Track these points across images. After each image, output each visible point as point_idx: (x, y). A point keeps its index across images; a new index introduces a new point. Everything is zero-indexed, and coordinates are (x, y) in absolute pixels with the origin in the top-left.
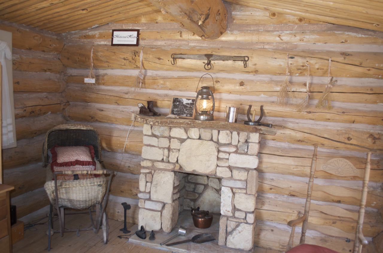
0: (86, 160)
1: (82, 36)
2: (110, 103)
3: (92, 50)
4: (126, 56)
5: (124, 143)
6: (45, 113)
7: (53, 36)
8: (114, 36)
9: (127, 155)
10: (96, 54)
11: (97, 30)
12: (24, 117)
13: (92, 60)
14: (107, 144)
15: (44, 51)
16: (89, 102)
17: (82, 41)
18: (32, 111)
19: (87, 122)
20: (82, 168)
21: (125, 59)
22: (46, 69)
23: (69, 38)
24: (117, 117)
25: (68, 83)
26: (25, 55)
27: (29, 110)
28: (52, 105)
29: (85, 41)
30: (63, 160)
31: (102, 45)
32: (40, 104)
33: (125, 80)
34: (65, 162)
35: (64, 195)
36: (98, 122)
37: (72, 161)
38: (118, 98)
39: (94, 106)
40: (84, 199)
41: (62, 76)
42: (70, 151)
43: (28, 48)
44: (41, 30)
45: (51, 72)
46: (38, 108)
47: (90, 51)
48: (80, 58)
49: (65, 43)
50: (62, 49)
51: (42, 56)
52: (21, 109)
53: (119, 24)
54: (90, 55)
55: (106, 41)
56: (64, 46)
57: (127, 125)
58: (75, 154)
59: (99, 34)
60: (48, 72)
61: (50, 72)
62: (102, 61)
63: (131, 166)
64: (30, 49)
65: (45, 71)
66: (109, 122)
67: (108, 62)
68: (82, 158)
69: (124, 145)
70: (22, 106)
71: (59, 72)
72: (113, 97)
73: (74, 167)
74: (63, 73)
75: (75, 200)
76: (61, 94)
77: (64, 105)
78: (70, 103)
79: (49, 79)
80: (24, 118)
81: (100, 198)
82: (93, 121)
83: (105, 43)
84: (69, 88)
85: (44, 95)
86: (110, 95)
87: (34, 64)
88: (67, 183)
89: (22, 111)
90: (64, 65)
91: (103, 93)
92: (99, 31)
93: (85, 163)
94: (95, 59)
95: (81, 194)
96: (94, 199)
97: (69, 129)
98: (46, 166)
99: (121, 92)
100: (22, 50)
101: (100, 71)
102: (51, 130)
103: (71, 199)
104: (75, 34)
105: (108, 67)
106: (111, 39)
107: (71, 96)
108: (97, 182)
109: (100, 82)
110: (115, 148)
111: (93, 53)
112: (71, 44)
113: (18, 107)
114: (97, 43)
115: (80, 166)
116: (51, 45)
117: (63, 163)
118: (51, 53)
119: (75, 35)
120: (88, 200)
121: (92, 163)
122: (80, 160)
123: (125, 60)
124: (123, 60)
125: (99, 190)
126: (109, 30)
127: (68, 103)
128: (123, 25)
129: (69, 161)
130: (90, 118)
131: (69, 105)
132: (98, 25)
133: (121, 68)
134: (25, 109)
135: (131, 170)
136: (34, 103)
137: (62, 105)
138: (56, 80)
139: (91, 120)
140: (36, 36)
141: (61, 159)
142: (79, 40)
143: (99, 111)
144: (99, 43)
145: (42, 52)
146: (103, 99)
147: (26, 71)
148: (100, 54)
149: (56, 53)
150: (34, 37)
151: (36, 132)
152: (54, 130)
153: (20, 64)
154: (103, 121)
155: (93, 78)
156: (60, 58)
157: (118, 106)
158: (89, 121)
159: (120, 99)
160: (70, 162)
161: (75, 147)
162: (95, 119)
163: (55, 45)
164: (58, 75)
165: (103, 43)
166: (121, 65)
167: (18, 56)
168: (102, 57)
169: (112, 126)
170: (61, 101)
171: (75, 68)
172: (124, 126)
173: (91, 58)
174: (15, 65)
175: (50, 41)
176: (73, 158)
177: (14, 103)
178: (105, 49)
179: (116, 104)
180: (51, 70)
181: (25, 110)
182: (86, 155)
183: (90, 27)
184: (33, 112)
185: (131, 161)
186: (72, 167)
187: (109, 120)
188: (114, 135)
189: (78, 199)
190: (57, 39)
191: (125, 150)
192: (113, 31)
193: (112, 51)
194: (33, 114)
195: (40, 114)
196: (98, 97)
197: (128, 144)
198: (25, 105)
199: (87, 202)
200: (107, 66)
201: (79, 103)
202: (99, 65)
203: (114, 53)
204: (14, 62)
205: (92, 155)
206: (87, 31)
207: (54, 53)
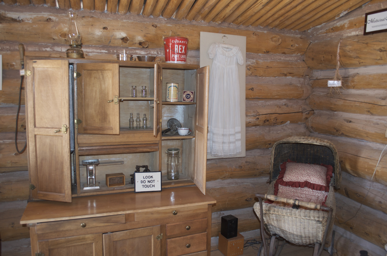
0: (317, 183)
1: (329, 29)
2: (361, 113)
3: (339, 45)
4: (382, 46)
5: (374, 168)
6: (282, 123)
7: (297, 35)
8: (368, 22)
9: (378, 185)
10: (344, 48)
11: (347, 19)
12: (258, 125)
13: (339, 58)
14: (351, 166)
15: (284, 53)
16: (335, 111)
17: (330, 35)
18: (265, 120)
19: (332, 135)
20: (312, 192)
21: (381, 50)
22: (285, 73)
23: (315, 35)
24: (368, 131)
25: (313, 88)
26: (263, 59)
27: (262, 118)
28: (291, 114)
29: (333, 35)
30: (289, 179)
31: (352, 36)
32: (276, 113)
33: (382, 79)
34: (292, 181)
35: (275, 222)
36: (344, 136)
37: (301, 181)
38: (370, 106)
39: (342, 116)
40: (299, 234)
41: (307, 80)
42: (300, 169)
43: (265, 51)
44: (281, 29)
45: (293, 76)
46: (274, 116)
47: (337, 46)
48: (325, 56)
49: (311, 41)
50: (307, 49)
51: (282, 59)
52: (253, 117)
53: (376, 4)
54: (337, 51)
55: (357, 30)
56: (309, 45)
57: (382, 143)
58: (305, 173)
59: (349, 23)
60: (288, 76)
61: (291, 76)
62: (350, 57)
63: (383, 201)
64: (268, 52)
65: (286, 75)
66: (358, 137)
67: (359, 57)
68: (313, 180)
69: (373, 170)
70: (254, 114)
71: (303, 76)
72: (364, 103)
73: (302, 189)
74: (308, 77)
75: (288, 232)
76: (304, 101)
77: (307, 114)
78: (315, 111)
79: (291, 84)
80: (258, 127)
81: (320, 237)
82: (339, 134)
83: (357, 33)
84: (314, 93)
85: (283, 101)
86: (360, 101)
87: (271, 68)
88: (275, 209)
89: (255, 120)
90: (309, 67)
91: (352, 99)
92: (349, 19)
93: (315, 187)
94: (343, 56)
95: (294, 227)
96: (313, 237)
97: (298, 142)
98: (270, 182)
99: (376, 98)
100: (259, 54)
101: (350, 70)
102: (278, 142)
103: (283, 229)
104: (321, 28)
105: (360, 64)
106: (363, 27)
107: (315, 104)
108: (314, 217)
109: (350, 84)
110: (362, 173)
111: (340, 49)
112: (318, 41)
113: (250, 115)
114: (346, 35)
115: (310, 189)
116: (293, 45)
117: (289, 182)
118: (294, 55)
119: (321, 30)
120: (304, 236)
121: (324, 188)
122: (310, 182)
123: (381, 52)
124: (379, 52)
125: (318, 227)
126: (362, 15)
127: (313, 111)
128: (381, 3)
129: (296, 181)
130: (335, 131)
131: (314, 113)
132: (346, 12)
133: (377, 64)
134: (257, 117)
135: (383, 207)
136: (269, 111)
137: (304, 114)
138: (299, 85)
139: (337, 133)
140: (275, 37)
141: (287, 177)
142: (326, 35)
143: (346, 122)
144: (349, 35)
145: (283, 55)
146: (352, 106)
147: (262, 76)
148: (348, 48)
149: (299, 54)
150: (272, 38)
151: (271, 143)
152: (281, 143)
153: (256, 70)
154: (350, 135)
155: (338, 79)
156: (304, 59)
157: (372, 117)
158: (333, 135)
159: (374, 106)
160: (298, 182)
161: (309, 165)
162: (341, 132)
163: (297, 45)
164: (302, 80)
165: (353, 33)
166: (376, 59)
167: (254, 61)
168: (351, 52)
169: (362, 143)
170: (304, 109)
171: (321, 70)
172: (378, 144)
173: (338, 55)
174: (250, 70)
175: (292, 40)
176: (302, 179)
177: (246, 110)
178: (355, 40)
179: (369, 113)
180: (292, 74)
181: (258, 119)
182: (319, 177)
183: (338, 16)
184: (268, 121)
185: (383, 195)
186: (299, 188)
187: (358, 135)
188: (362, 156)
189: (291, 231)
190: (301, 38)
191: (376, 178)
192: (367, 14)
193: (364, 42)
194: (267, 123)
195: (276, 123)
196: (346, 104)
197: (380, 171)
198: (258, 112)
199: (303, 239)
200: (358, 63)
201: (325, 112)
202: (348, 62)
203: (367, 44)
204: (248, 67)
205: (327, 177)
206: (335, 22)
207: (297, 54)
